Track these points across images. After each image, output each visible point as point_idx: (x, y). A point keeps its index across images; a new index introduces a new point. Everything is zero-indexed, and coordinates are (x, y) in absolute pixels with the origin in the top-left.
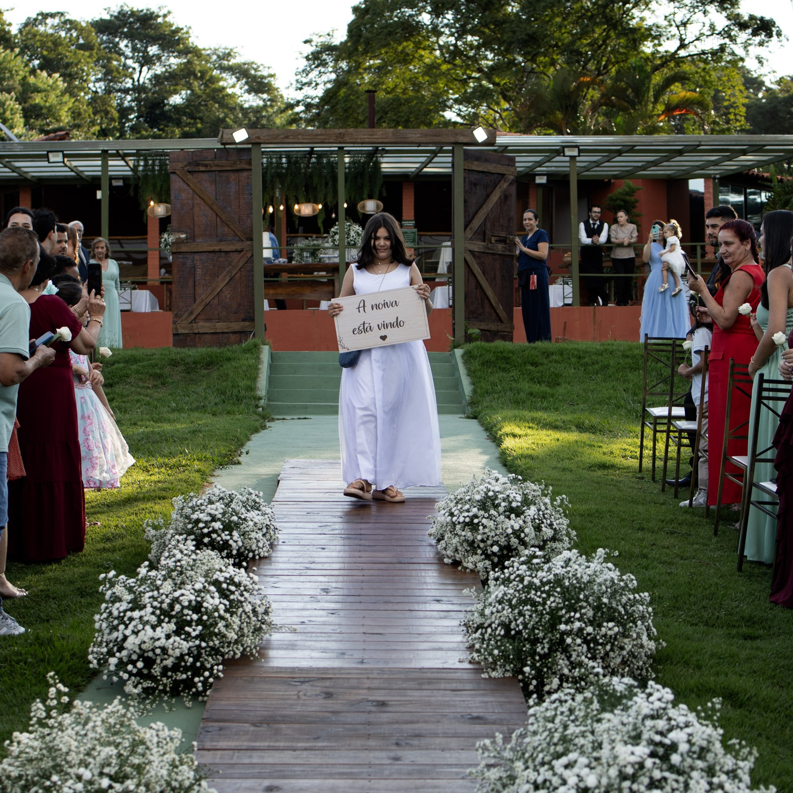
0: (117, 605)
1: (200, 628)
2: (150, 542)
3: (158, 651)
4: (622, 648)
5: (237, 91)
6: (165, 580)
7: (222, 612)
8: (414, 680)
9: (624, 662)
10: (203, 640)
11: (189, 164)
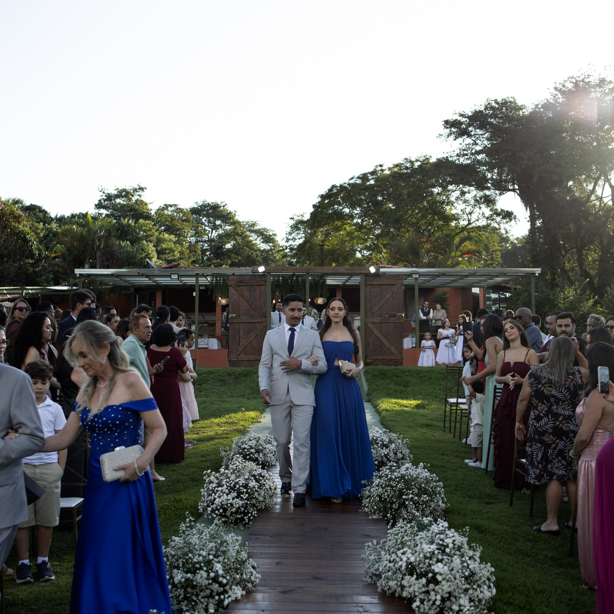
0: (211, 485)
1: (247, 495)
2: (222, 458)
3: (229, 505)
4: (430, 506)
5: (258, 242)
6: (232, 474)
7: (257, 489)
9: (431, 513)
10: (248, 500)
11: (238, 282)
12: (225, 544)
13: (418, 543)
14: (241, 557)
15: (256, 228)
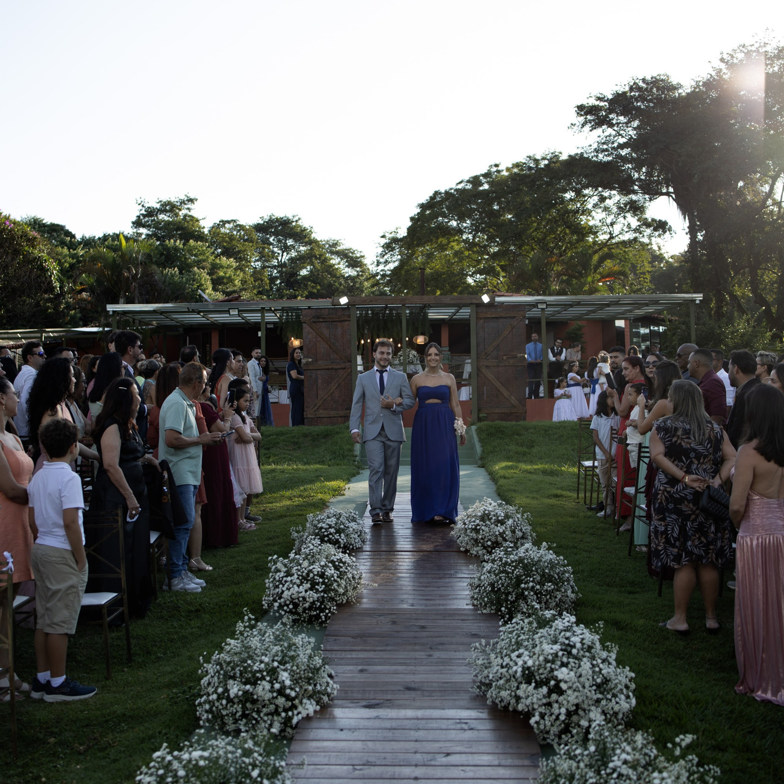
0: (278, 574)
1: (324, 586)
2: (294, 540)
3: (301, 599)
4: (556, 597)
5: (342, 266)
6: (304, 560)
7: (336, 578)
8: (441, 614)
10: (325, 593)
11: (314, 317)
12: (293, 648)
13: (537, 643)
14: (314, 663)
15: (339, 248)
